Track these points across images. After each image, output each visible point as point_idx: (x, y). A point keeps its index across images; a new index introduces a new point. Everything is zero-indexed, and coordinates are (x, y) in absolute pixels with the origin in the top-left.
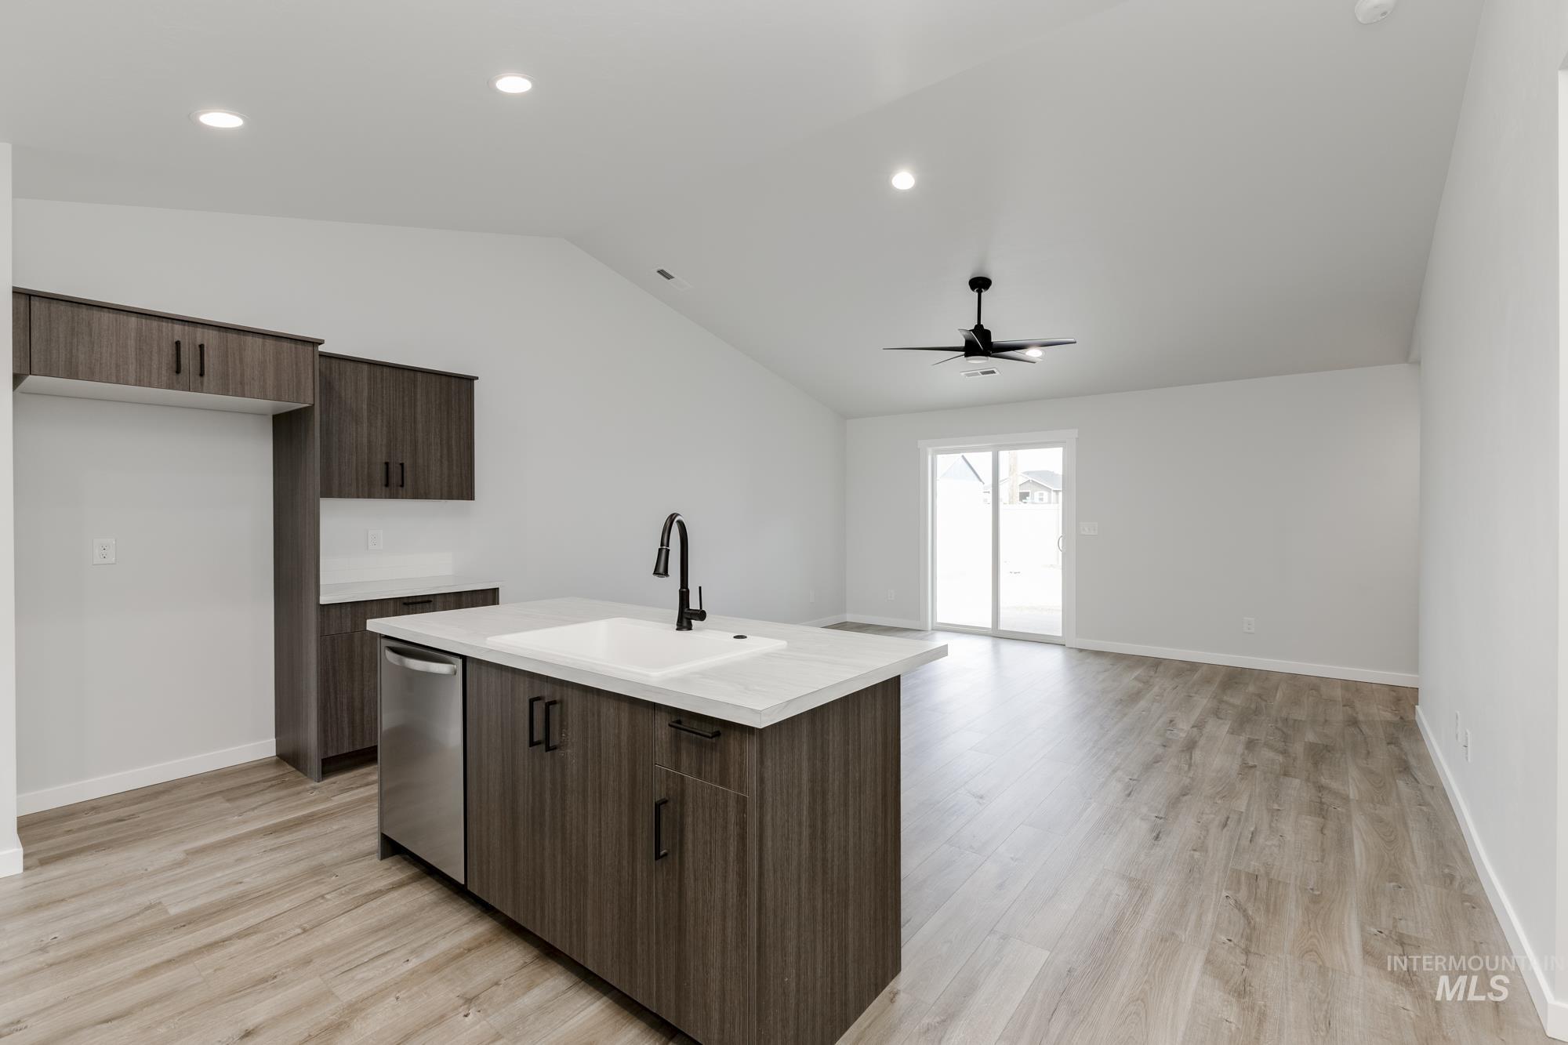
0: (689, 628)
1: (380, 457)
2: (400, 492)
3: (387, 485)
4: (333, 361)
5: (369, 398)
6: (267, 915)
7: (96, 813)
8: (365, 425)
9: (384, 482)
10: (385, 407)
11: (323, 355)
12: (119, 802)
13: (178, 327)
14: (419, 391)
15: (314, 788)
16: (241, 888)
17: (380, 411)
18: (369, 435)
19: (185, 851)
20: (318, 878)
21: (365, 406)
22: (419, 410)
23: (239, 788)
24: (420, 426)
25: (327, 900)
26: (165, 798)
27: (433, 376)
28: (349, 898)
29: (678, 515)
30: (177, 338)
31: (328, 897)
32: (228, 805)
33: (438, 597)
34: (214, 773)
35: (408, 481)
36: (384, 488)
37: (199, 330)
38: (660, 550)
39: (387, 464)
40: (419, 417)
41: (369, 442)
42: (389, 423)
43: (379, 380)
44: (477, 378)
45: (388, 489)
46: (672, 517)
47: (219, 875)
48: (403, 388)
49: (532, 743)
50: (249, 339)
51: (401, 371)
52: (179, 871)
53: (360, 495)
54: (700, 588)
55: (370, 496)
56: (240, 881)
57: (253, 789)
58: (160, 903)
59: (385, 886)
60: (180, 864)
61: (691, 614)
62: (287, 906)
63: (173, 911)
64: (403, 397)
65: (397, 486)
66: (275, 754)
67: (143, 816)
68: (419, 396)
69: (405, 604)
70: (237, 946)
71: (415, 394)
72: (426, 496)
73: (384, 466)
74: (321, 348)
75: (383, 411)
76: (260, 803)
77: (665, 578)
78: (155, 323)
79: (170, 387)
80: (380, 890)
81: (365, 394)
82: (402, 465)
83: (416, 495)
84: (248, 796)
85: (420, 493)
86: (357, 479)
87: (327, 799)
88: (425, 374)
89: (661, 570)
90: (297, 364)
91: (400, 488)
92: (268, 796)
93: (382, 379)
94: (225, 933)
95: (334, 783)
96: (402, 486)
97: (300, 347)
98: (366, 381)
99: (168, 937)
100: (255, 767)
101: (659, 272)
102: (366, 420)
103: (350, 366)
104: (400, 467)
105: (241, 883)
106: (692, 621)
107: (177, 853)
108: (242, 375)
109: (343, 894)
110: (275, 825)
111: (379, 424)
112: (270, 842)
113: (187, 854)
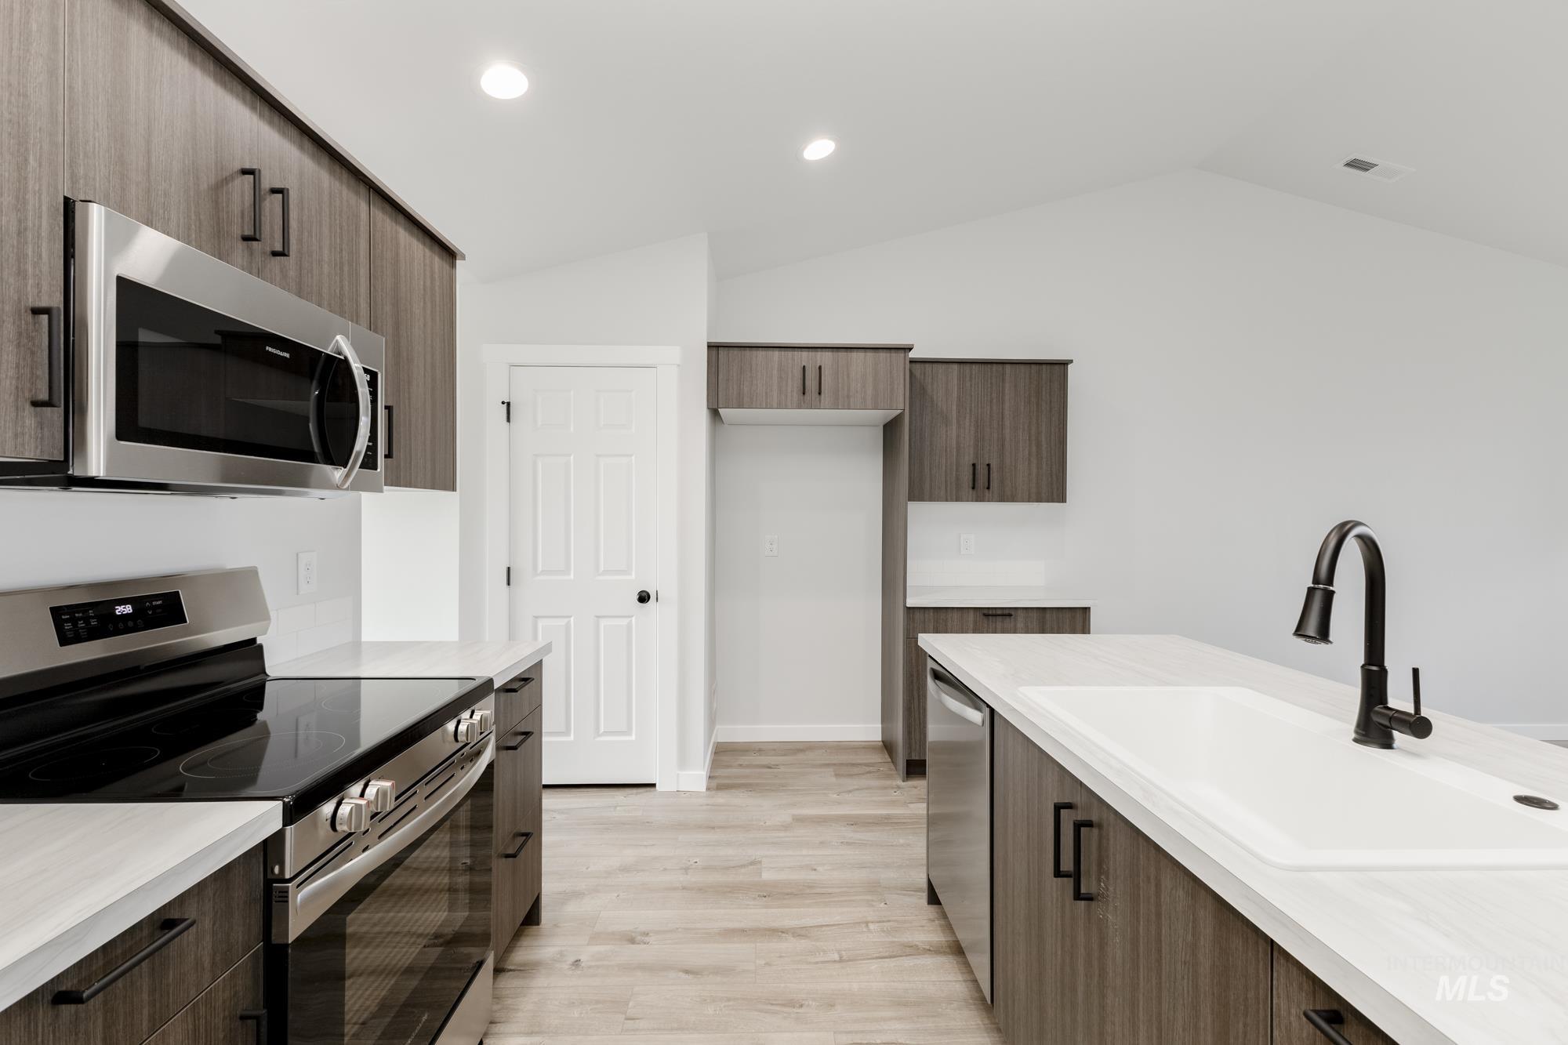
0: (1387, 744)
1: (968, 459)
2: (987, 494)
3: (973, 488)
4: (927, 365)
5: (959, 398)
6: (820, 921)
7: (760, 755)
8: (954, 427)
9: (971, 485)
10: (973, 405)
11: (913, 361)
12: (774, 750)
13: (805, 354)
14: (1007, 385)
15: (899, 787)
16: (813, 876)
17: (968, 411)
18: (958, 436)
19: (793, 815)
20: (869, 897)
21: (954, 407)
22: (1007, 405)
23: (847, 765)
24: (1007, 423)
25: (869, 931)
26: (801, 756)
27: (1022, 367)
28: (887, 940)
29: (1358, 524)
30: (804, 364)
31: (872, 926)
32: (834, 780)
33: (1019, 612)
34: (835, 743)
35: (995, 484)
36: (971, 490)
37: (819, 354)
38: (1311, 592)
39: (974, 465)
40: (1007, 412)
41: (958, 443)
42: (977, 422)
43: (968, 379)
44: (1071, 361)
45: (975, 492)
46: (1342, 531)
47: (804, 852)
48: (991, 383)
49: (1058, 873)
50: (854, 355)
51: (989, 366)
52: (782, 834)
53: (949, 498)
54: (1416, 672)
55: (958, 499)
56: (815, 867)
57: (856, 770)
58: (760, 862)
59: (922, 942)
60: (786, 827)
61: (1391, 719)
62: (837, 919)
63: (767, 876)
64: (991, 394)
65: (984, 487)
66: (880, 739)
67: (783, 769)
68: (1007, 391)
69: (985, 615)
70: (790, 944)
71: (1003, 387)
72: (1013, 499)
73: (971, 468)
74: (912, 355)
75: (971, 410)
76: (856, 787)
77: (1322, 646)
78: (790, 353)
79: (799, 407)
80: (917, 946)
81: (955, 395)
82: (989, 465)
83: (1002, 499)
84: (851, 776)
85: (1006, 496)
86: (946, 481)
87: (905, 804)
88: (1014, 366)
89: (1311, 629)
90: (891, 372)
91: (987, 491)
92: (863, 782)
93: (971, 377)
94: (788, 923)
95: (915, 788)
96: (988, 488)
97: (894, 354)
98: (955, 382)
99: (752, 903)
100: (864, 748)
101: (1348, 165)
102: (955, 421)
103: (941, 368)
104: (987, 468)
105: (815, 870)
106: (1396, 733)
107: (785, 816)
108: (849, 390)
109: (884, 931)
110: (858, 817)
111: (967, 424)
112: (850, 834)
113: (793, 819)
